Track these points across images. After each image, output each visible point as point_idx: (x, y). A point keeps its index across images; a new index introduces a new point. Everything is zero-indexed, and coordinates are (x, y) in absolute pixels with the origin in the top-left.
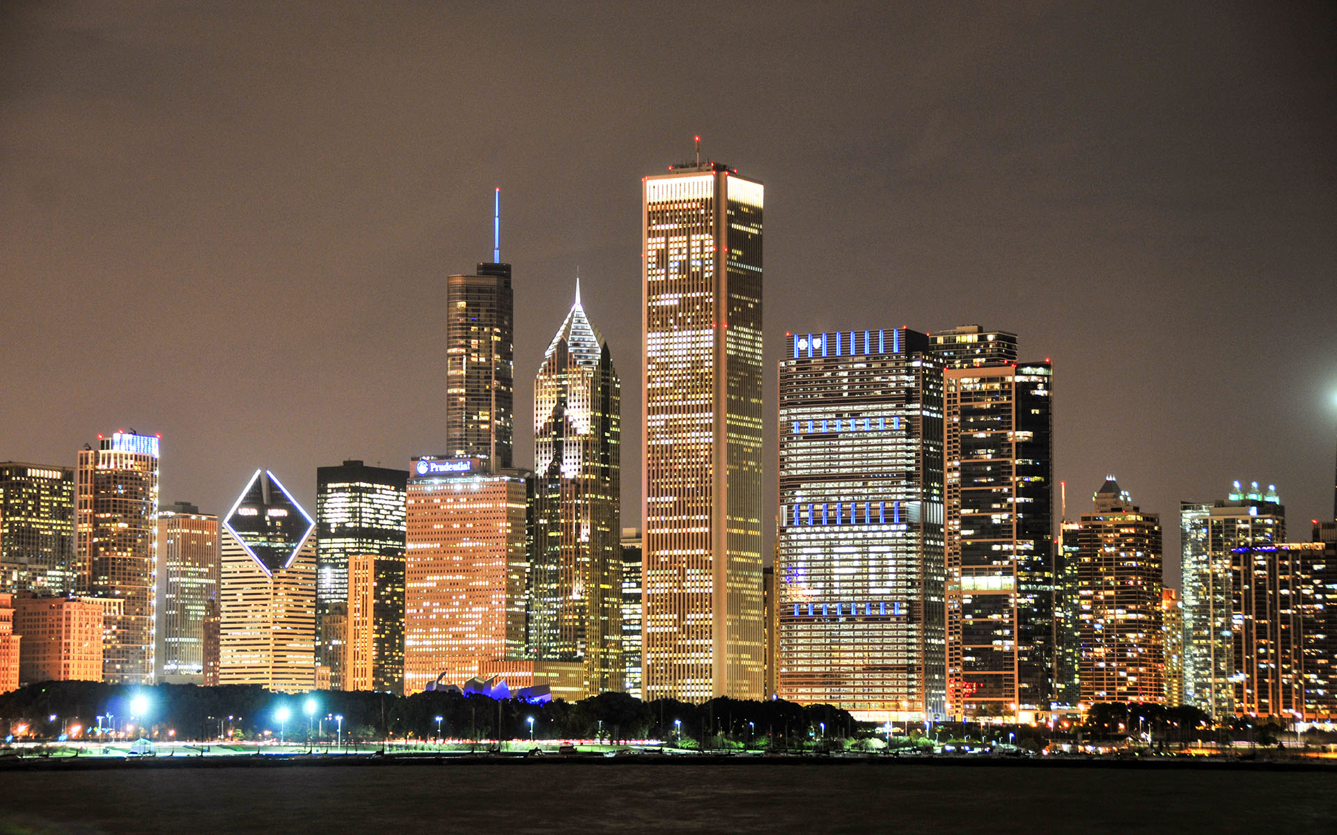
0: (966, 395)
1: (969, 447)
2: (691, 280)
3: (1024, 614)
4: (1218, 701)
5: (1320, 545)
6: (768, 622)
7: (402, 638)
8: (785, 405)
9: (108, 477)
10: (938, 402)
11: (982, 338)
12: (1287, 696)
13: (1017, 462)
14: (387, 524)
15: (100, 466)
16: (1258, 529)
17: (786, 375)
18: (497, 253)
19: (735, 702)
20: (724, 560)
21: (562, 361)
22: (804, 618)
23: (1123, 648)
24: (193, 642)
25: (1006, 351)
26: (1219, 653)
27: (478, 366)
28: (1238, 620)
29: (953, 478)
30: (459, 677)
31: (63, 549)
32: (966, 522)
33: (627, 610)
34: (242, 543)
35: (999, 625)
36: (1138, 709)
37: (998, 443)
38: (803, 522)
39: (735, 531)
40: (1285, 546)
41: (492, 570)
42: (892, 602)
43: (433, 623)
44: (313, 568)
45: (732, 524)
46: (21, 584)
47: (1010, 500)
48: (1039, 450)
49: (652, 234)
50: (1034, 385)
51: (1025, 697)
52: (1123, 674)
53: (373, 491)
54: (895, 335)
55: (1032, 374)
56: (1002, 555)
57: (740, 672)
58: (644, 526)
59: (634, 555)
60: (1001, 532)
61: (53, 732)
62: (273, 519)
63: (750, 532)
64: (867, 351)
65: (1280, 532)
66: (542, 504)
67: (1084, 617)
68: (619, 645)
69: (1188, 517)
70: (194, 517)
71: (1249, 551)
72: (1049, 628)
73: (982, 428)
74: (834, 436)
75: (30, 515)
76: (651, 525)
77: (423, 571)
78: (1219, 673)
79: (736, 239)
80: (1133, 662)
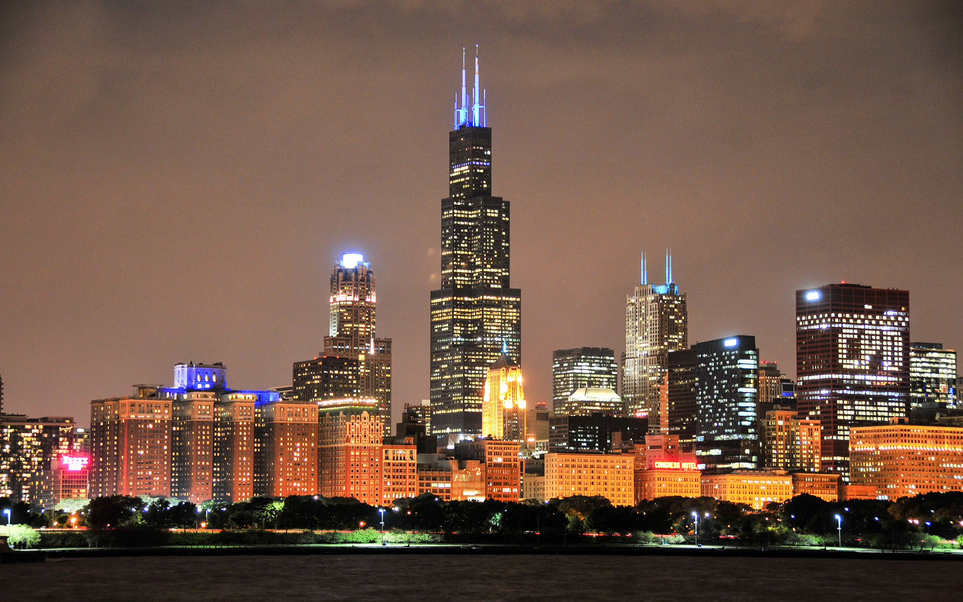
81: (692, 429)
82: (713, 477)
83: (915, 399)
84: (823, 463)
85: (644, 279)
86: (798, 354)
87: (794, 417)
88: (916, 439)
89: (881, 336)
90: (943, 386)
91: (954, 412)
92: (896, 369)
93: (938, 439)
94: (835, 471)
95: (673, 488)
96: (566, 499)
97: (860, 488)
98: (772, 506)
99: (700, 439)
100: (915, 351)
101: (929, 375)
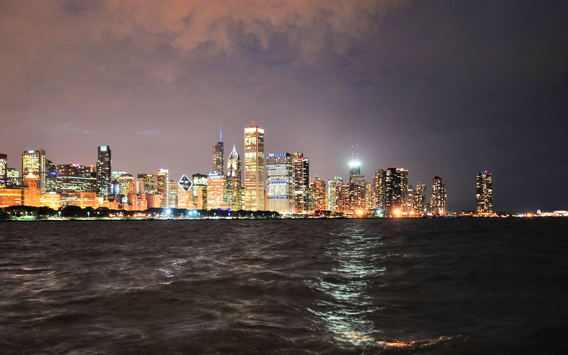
0: (296, 163)
1: (296, 171)
2: (252, 145)
3: (305, 197)
4: (333, 210)
5: (349, 186)
6: (265, 199)
7: (207, 201)
8: (267, 165)
9: (160, 176)
10: (291, 164)
11: (298, 154)
12: (344, 209)
13: (304, 173)
14: (204, 184)
15: (159, 174)
16: (340, 184)
17: (268, 160)
18: (221, 140)
19: (261, 211)
20: (258, 189)
21: (232, 157)
22: (271, 198)
23: (319, 202)
24: (174, 202)
25: (302, 156)
26: (333, 203)
27: (218, 158)
28: (337, 197)
29: (294, 176)
30: (216, 208)
31: (153, 188)
32: (296, 183)
33: (243, 197)
34: (182, 186)
35: (301, 199)
36: (322, 211)
37: (300, 170)
38: (270, 183)
39: (260, 184)
40: (344, 186)
42: (284, 195)
43: (212, 199)
44: (192, 190)
45: (259, 183)
46: (147, 193)
47: (302, 179)
48: (307, 171)
49: (246, 137)
50: (306, 161)
51: (305, 210)
52: (319, 206)
53: (201, 178)
54: (285, 153)
55: (306, 160)
56: (301, 188)
57: (261, 207)
58: (245, 184)
59: (243, 188)
61: (154, 215)
62: (186, 183)
63: (262, 185)
64: (280, 156)
65: (343, 184)
66: (229, 180)
67: (313, 197)
68: (241, 202)
69: (329, 182)
70: (173, 182)
71: (338, 187)
72: (308, 199)
73: (298, 168)
74: (275, 169)
75: (147, 182)
77: (209, 191)
78: (334, 206)
79: (259, 138)
80: (321, 204)
83: (8, 182)
88: (8, 192)
90: (15, 179)
91: (18, 186)
92: (3, 175)
93: (14, 192)
100: (8, 170)
101: (11, 176)
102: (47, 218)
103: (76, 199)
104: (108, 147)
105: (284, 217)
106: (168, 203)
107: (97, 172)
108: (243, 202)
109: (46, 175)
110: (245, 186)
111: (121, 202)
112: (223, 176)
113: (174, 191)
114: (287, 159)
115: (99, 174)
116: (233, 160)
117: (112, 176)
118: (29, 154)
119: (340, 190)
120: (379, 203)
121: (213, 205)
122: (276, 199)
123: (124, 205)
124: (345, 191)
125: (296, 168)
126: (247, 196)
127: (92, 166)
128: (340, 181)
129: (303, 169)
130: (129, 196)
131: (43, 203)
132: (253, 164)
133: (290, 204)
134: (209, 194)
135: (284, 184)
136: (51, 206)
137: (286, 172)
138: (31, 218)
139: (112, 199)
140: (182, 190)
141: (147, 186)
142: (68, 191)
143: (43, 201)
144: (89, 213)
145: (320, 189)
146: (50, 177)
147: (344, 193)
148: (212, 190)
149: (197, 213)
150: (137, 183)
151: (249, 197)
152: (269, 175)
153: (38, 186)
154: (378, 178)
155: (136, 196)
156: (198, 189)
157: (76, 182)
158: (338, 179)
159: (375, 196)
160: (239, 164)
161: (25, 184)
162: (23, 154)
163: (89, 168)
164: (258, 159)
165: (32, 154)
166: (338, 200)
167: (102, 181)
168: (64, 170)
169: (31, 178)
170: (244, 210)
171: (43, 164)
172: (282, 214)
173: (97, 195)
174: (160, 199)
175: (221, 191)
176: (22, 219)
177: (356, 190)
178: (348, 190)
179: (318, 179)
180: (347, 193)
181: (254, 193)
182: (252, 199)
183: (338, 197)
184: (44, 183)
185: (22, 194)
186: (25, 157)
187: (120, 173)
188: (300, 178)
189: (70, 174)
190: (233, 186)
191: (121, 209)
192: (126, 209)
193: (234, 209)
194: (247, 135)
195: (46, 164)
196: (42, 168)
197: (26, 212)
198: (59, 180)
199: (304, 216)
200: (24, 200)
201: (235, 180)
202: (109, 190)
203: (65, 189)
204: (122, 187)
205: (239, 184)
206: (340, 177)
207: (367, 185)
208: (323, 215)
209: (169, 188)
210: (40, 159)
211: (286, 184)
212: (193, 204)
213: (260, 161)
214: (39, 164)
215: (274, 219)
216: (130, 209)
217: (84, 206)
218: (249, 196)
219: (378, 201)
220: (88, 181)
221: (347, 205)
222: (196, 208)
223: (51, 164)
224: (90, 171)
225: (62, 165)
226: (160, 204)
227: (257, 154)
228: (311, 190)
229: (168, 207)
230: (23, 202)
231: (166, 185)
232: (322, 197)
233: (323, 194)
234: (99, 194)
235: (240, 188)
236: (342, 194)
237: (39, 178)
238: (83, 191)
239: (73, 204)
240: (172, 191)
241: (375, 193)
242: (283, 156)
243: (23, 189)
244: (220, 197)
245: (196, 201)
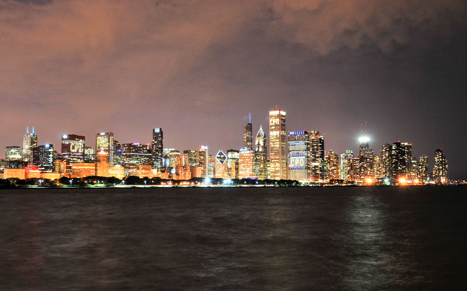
0: (313, 139)
1: (313, 146)
2: (276, 125)
3: (321, 168)
4: (346, 179)
5: (359, 158)
6: (287, 170)
7: (239, 172)
8: (289, 141)
9: (201, 152)
10: (309, 140)
11: (314, 132)
12: (355, 178)
13: (320, 148)
14: (236, 158)
15: (200, 150)
16: (351, 156)
17: (289, 137)
18: (250, 122)
19: (283, 180)
20: (281, 162)
21: (259, 136)
22: (292, 169)
23: (333, 172)
24: (212, 173)
25: (318, 134)
26: (346, 173)
27: (248, 137)
28: (348, 168)
29: (311, 150)
30: (246, 177)
31: (195, 161)
32: (313, 156)
33: (268, 168)
34: (218, 160)
35: (317, 169)
36: (336, 180)
37: (317, 146)
38: (291, 156)
39: (282, 158)
40: (354, 158)
41: (250, 163)
42: (303, 167)
43: (243, 170)
44: (227, 163)
45: (282, 157)
46: (190, 166)
47: (319, 153)
48: (322, 146)
49: (271, 119)
50: (322, 138)
51: (321, 179)
52: (333, 176)
53: (234, 153)
54: (303, 132)
55: (321, 137)
56: (318, 160)
57: (283, 176)
59: (269, 161)
60: (318, 157)
61: (196, 184)
62: (222, 157)
63: (284, 158)
64: (299, 134)
65: (353, 157)
66: (257, 154)
67: (328, 168)
68: (267, 173)
69: (342, 155)
70: (212, 157)
71: (350, 159)
72: (324, 170)
73: (315, 144)
74: (295, 145)
75: (191, 157)
76: (271, 157)
77: (241, 164)
78: (346, 175)
79: (282, 119)
80: (335, 174)
81: (38, 164)
82: (42, 174)
83: (85, 158)
84: (66, 171)
85: (28, 132)
86: (62, 148)
87: (61, 161)
88: (85, 166)
89: (79, 145)
90: (91, 155)
91: (93, 161)
92: (82, 152)
93: (90, 166)
94: (69, 172)
95: (34, 176)
96: (9, 178)
97: (74, 176)
98: (56, 179)
99: (40, 166)
100: (86, 149)
101: (88, 153)
102: (114, 186)
103: (136, 171)
104: (161, 129)
105: (303, 185)
106: (207, 173)
107: (152, 149)
108: (269, 173)
109: (114, 152)
110: (270, 159)
111: (170, 173)
112: (252, 151)
113: (213, 164)
114: (305, 136)
115: (154, 151)
116: (260, 138)
117: (164, 152)
118: (101, 136)
119: (351, 162)
120: (386, 172)
121: (243, 175)
122: (297, 170)
123: (173, 175)
124: (356, 163)
125: (313, 143)
126: (272, 167)
127: (149, 144)
128: (351, 154)
129: (319, 144)
130: (177, 168)
131: (111, 174)
132: (277, 141)
133: (308, 174)
134: (241, 166)
135: (303, 157)
136: (117, 177)
137: (304, 147)
138: (103, 186)
139: (164, 171)
140: (218, 163)
141: (191, 160)
142: (130, 164)
143: (111, 172)
144: (145, 182)
145: (334, 161)
146: (116, 153)
147: (354, 164)
148: (243, 163)
149: (231, 182)
150: (183, 158)
151: (274, 169)
152: (290, 150)
153: (108, 160)
154: (385, 152)
155: (182, 168)
156: (231, 162)
157: (136, 157)
158: (349, 152)
159: (382, 167)
160: (265, 141)
161: (97, 160)
162: (97, 136)
163: (146, 146)
164: (280, 137)
165: (103, 136)
166: (350, 170)
167: (156, 156)
168: (127, 148)
169: (102, 155)
170: (270, 179)
171: (112, 144)
172: (301, 183)
173: (152, 167)
174: (201, 170)
175: (250, 164)
176: (95, 186)
177: (365, 162)
178: (358, 162)
179: (332, 153)
180: (357, 164)
181: (278, 165)
182: (276, 170)
183: (350, 168)
184: (112, 158)
185: (95, 167)
186: (98, 138)
187: (170, 149)
188: (317, 152)
189: (132, 151)
190: (260, 159)
191: (171, 179)
192: (174, 179)
193: (262, 178)
194: (271, 117)
195: (114, 143)
196: (111, 146)
197: (99, 181)
198: (123, 155)
199: (320, 184)
200: (97, 172)
201: (262, 154)
202: (161, 163)
203: (128, 163)
204: (171, 161)
205: (265, 158)
206: (352, 151)
207: (375, 158)
208: (337, 183)
209: (209, 161)
210: (109, 139)
211: (305, 157)
212: (228, 174)
213: (283, 138)
214: (109, 143)
215: (294, 186)
216: (177, 179)
217: (142, 176)
218: (273, 167)
219: (385, 171)
220: (145, 156)
221: (358, 174)
222: (230, 177)
223: (118, 143)
224: (146, 149)
225: (126, 144)
226: (201, 174)
227: (280, 133)
228: (326, 162)
229: (207, 177)
230: (96, 173)
231: (206, 159)
232: (336, 168)
233: (336, 165)
234: (154, 166)
235: (266, 161)
236: (353, 165)
237: (109, 155)
238: (141, 165)
239: (134, 175)
240: (211, 164)
241: (382, 165)
242: (301, 134)
243: (96, 163)
244: (250, 168)
245: (230, 171)
